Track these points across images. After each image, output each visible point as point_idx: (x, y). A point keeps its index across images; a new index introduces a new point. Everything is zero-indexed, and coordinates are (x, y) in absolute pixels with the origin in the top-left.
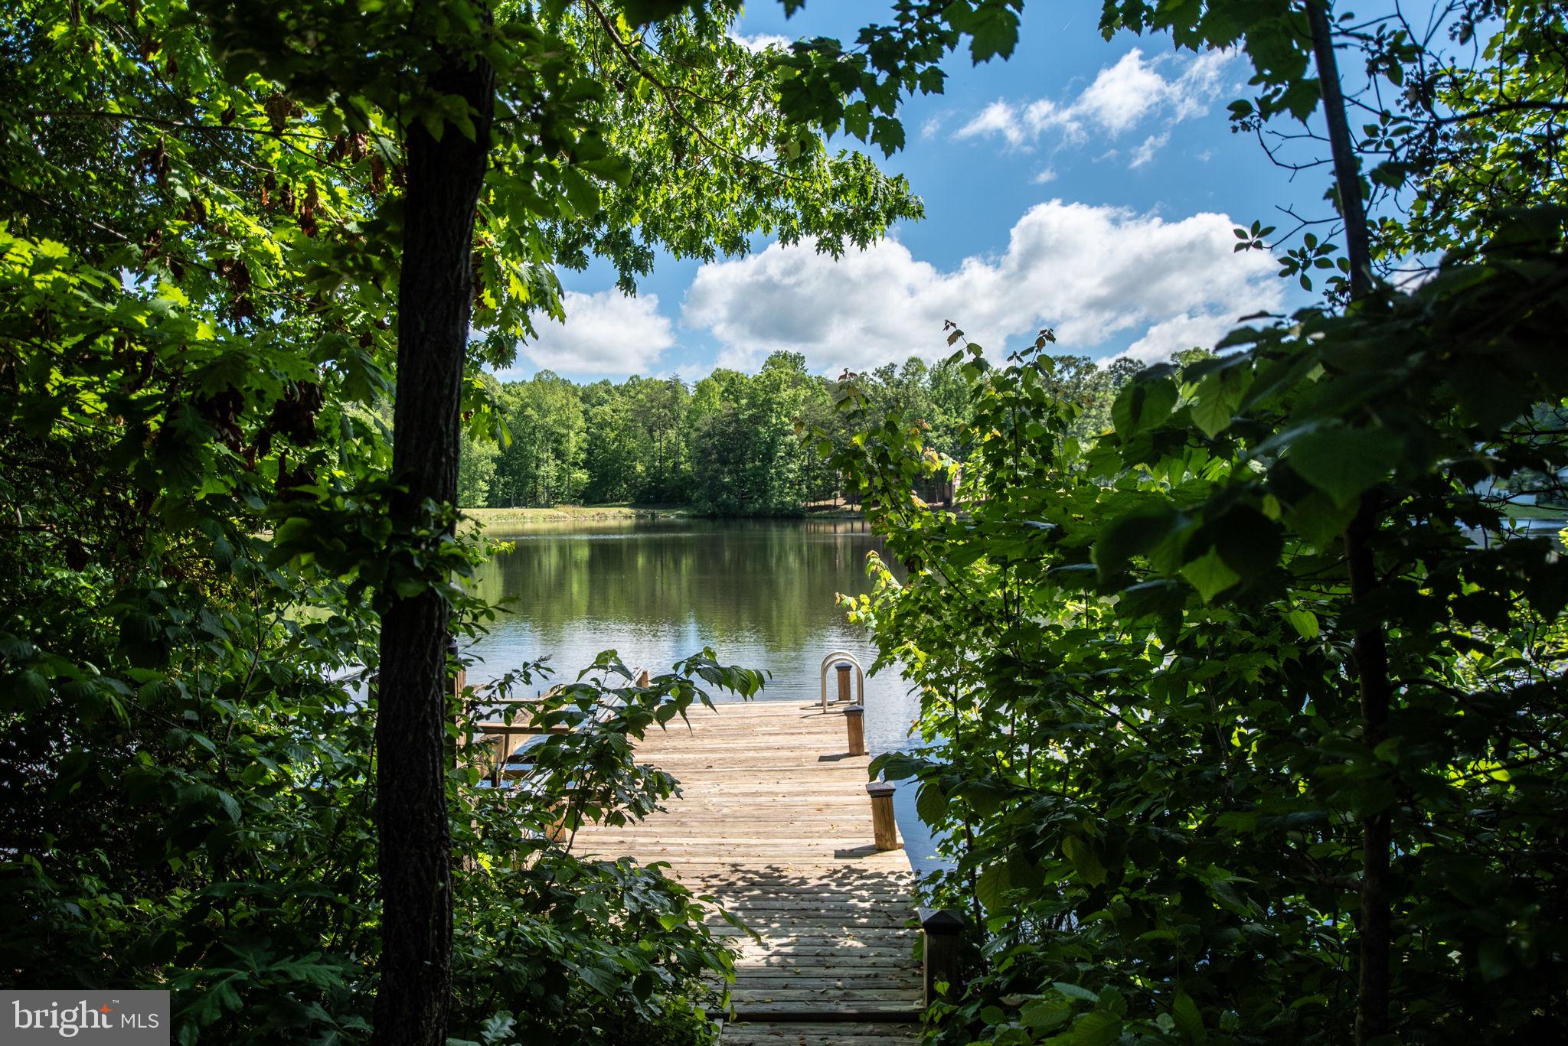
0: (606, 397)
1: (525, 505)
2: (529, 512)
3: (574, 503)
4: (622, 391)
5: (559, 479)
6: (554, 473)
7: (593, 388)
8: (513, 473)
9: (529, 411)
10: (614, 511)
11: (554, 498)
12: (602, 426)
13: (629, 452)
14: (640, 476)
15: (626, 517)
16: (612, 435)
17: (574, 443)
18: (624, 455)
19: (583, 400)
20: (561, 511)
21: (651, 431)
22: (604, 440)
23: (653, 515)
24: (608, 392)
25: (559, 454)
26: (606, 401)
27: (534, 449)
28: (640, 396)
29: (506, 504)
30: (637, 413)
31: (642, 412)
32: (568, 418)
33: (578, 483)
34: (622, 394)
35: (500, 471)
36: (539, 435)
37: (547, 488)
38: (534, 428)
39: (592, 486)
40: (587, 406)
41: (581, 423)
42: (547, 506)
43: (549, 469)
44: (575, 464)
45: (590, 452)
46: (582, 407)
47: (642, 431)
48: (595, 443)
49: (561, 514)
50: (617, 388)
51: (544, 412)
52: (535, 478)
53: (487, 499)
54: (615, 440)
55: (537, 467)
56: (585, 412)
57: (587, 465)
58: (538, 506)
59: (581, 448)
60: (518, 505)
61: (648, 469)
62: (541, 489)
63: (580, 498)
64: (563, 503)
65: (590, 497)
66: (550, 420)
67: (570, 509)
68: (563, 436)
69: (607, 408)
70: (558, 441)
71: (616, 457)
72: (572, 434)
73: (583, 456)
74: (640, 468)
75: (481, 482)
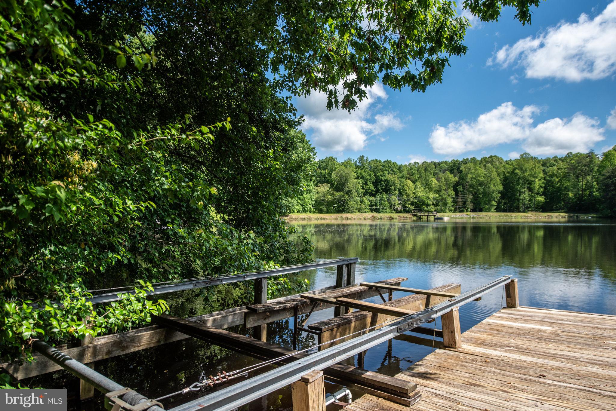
0: (554, 163)
1: (513, 212)
2: (514, 214)
3: (536, 211)
4: (563, 160)
5: (530, 200)
6: (527, 198)
7: (548, 159)
8: (509, 198)
9: (517, 171)
10: (556, 214)
11: (527, 209)
12: (552, 176)
13: (565, 188)
14: (570, 198)
15: (562, 217)
16: (557, 180)
17: (538, 184)
18: (563, 188)
19: (543, 165)
20: (529, 214)
21: (577, 177)
22: (553, 183)
23: (577, 216)
24: (555, 161)
25: (530, 189)
26: (554, 165)
27: (519, 187)
28: (572, 162)
29: (504, 211)
30: (570, 169)
31: (573, 168)
32: (535, 173)
33: (539, 202)
34: (563, 161)
35: (502, 197)
36: (521, 181)
37: (524, 204)
38: (519, 178)
39: (546, 203)
40: (545, 168)
41: (541, 175)
42: (524, 212)
43: (526, 196)
44: (538, 194)
45: (545, 188)
46: (542, 168)
47: (572, 176)
48: (548, 184)
49: (529, 215)
50: (560, 159)
51: (523, 171)
52: (518, 200)
53: (496, 209)
54: (558, 182)
55: (520, 195)
56: (544, 171)
57: (544, 194)
58: (520, 212)
59: (541, 187)
60: (510, 212)
61: (575, 195)
62: (521, 205)
63: (540, 209)
64: (532, 211)
65: (544, 208)
66: (526, 174)
67: (534, 213)
68: (532, 181)
69: (555, 168)
70: (530, 184)
71: (559, 190)
72: (537, 180)
73: (542, 190)
74: (571, 195)
75: (493, 202)
